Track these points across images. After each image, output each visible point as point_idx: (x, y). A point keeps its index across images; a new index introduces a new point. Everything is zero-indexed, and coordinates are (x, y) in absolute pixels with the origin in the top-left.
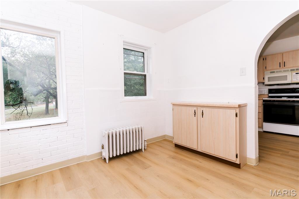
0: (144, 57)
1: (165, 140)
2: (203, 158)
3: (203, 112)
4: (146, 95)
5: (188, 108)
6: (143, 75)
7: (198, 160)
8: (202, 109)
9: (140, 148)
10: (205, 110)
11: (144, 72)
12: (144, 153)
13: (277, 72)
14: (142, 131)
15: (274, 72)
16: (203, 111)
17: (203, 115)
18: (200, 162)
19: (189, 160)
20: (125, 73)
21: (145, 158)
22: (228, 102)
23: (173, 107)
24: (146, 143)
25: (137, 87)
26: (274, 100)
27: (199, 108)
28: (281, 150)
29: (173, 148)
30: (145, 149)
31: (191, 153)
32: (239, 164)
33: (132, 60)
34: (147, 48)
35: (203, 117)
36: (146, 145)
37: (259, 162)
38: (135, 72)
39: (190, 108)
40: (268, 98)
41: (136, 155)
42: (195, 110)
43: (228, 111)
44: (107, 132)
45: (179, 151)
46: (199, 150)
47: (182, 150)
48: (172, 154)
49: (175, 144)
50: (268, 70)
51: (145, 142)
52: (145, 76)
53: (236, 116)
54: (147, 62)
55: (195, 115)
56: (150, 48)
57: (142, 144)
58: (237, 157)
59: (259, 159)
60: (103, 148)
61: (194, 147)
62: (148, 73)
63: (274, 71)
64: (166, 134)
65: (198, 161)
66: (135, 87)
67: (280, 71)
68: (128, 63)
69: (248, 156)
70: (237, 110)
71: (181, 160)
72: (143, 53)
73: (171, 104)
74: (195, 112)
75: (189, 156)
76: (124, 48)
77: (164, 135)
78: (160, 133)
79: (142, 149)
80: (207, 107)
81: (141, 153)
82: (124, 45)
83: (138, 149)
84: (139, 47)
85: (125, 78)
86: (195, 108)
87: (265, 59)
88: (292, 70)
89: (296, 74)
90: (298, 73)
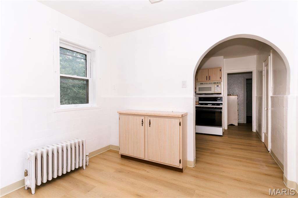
0: (86, 59)
1: (110, 151)
2: (150, 166)
3: (150, 122)
4: (88, 103)
5: (135, 117)
6: (85, 80)
7: (146, 169)
8: (149, 118)
9: (81, 166)
10: (152, 119)
11: (86, 77)
12: (85, 171)
13: (205, 84)
14: (83, 145)
15: (202, 84)
16: (150, 120)
17: (150, 124)
18: (148, 172)
19: (137, 171)
20: (61, 77)
21: (87, 177)
22: (172, 111)
23: (119, 117)
24: (88, 159)
25: (75, 90)
26: (203, 107)
27: (146, 117)
28: (209, 149)
29: (119, 160)
30: (86, 165)
31: (138, 163)
32: (182, 168)
33: (69, 59)
34: (91, 50)
35: (150, 126)
36: (88, 161)
37: (196, 163)
38: (75, 76)
39: (138, 117)
40: (198, 105)
41: (75, 176)
42: (142, 120)
43: (173, 120)
44: (33, 154)
45: (126, 162)
46: (146, 159)
47: (129, 161)
48: (119, 167)
49: (121, 155)
50: (199, 82)
51: (87, 157)
52: (87, 81)
53: (180, 125)
54: (90, 66)
55: (142, 124)
56: (94, 51)
57: (83, 160)
58: (180, 163)
59: (196, 160)
60: (26, 174)
61: (141, 156)
62: (91, 77)
64: (111, 144)
65: (146, 171)
66: (72, 90)
67: (207, 84)
68: (64, 62)
69: (188, 160)
70: (180, 120)
71: (129, 173)
72: (86, 55)
73: (118, 112)
74: (142, 121)
75: (136, 166)
76: (60, 47)
77: (108, 145)
78: (105, 145)
79: (82, 166)
80: (154, 117)
81: (81, 171)
82: (60, 43)
83: (77, 167)
84: (80, 48)
85: (61, 82)
86: (143, 118)
88: (214, 83)
89: (217, 86)
90: (218, 86)
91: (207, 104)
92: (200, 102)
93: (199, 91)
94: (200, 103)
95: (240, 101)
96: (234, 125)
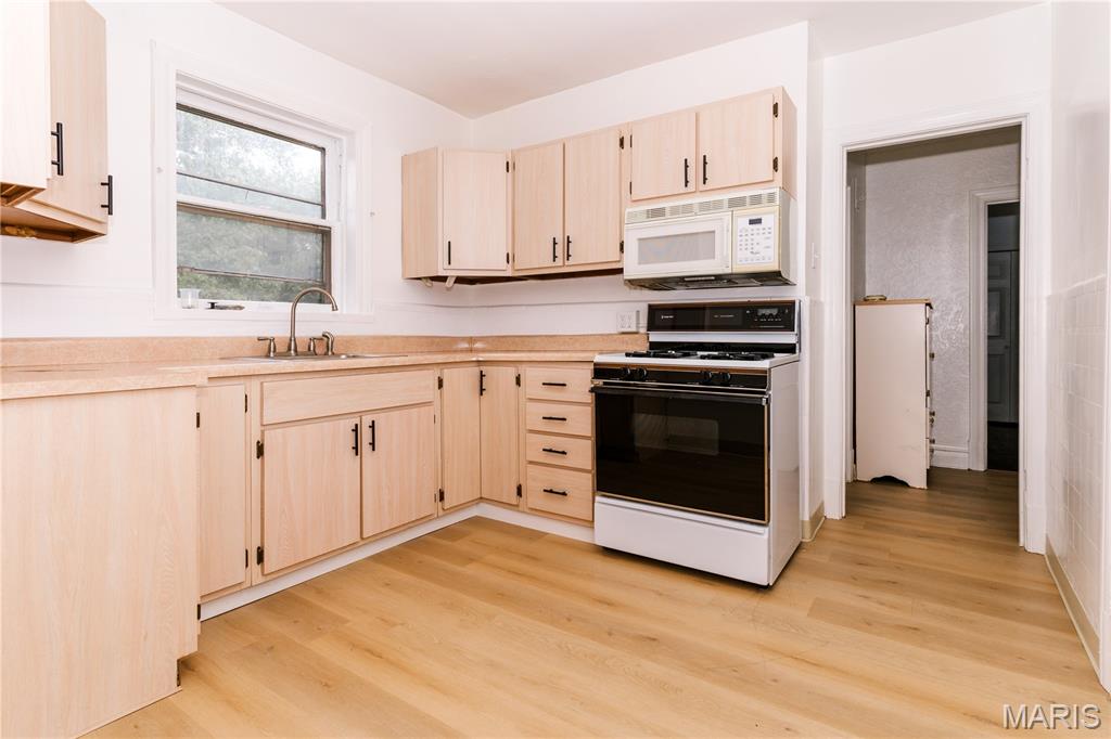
13: (675, 211)
15: (661, 213)
50: (639, 201)
63: (664, 209)
67: (687, 209)
87: (626, 142)
88: (736, 203)
89: (752, 222)
90: (758, 221)
91: (687, 349)
92: (659, 337)
93: (643, 259)
94: (653, 345)
95: (949, 339)
96: (904, 484)
